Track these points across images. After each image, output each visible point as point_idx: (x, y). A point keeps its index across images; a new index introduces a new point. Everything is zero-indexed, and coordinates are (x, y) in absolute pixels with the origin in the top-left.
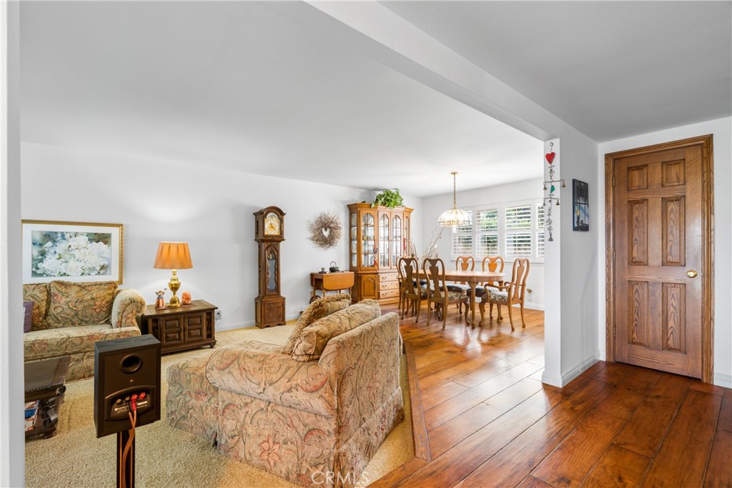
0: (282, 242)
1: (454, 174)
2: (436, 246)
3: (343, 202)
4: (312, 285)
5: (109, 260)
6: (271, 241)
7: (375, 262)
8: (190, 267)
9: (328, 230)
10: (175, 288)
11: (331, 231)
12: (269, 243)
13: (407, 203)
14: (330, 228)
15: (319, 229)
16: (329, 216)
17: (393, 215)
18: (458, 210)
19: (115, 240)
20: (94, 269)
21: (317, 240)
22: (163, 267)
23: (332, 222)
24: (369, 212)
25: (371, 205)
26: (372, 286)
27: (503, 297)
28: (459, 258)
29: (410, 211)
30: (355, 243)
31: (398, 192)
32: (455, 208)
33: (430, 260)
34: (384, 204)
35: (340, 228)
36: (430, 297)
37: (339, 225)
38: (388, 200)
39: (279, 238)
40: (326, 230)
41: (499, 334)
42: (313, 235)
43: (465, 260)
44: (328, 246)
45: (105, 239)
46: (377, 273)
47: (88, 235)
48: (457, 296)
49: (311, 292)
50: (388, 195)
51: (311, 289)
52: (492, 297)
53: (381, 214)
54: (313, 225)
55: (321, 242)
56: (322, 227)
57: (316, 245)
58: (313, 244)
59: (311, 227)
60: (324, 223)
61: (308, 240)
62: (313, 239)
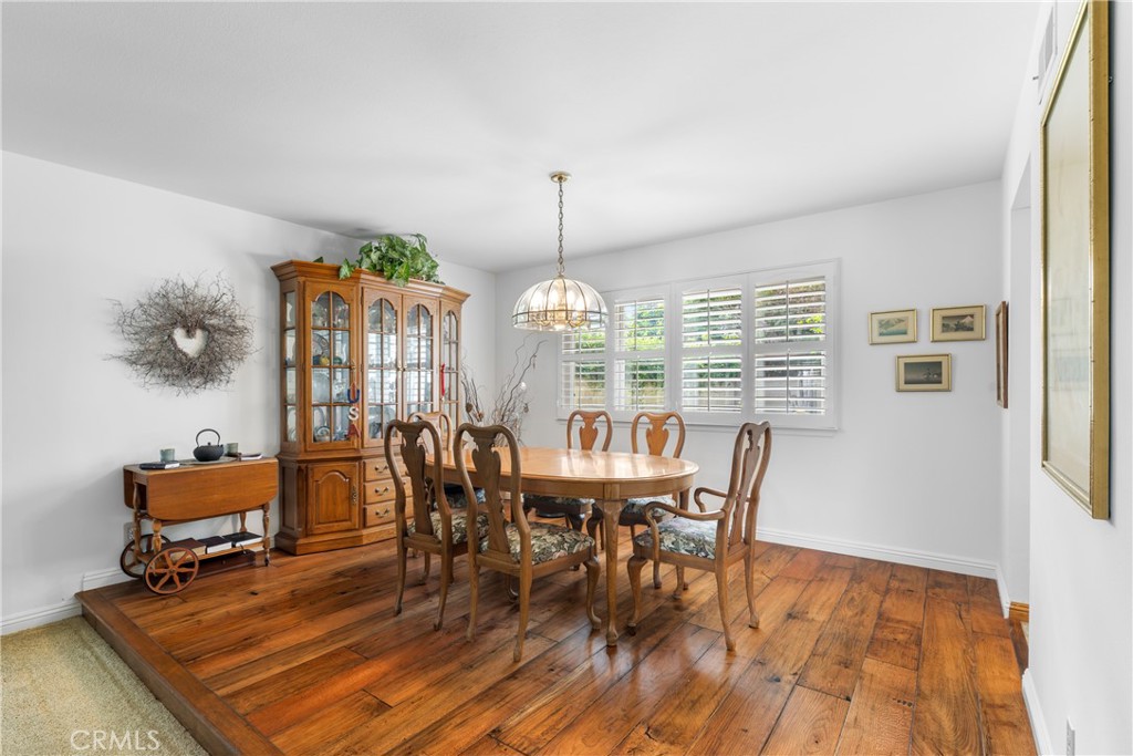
1: (561, 178)
2: (523, 385)
3: (257, 258)
4: (128, 502)
7: (352, 427)
9: (199, 333)
11: (210, 340)
13: (448, 275)
14: (204, 328)
15: (160, 329)
16: (200, 292)
17: (410, 304)
18: (569, 282)
21: (152, 365)
23: (212, 313)
24: (334, 288)
25: (338, 269)
26: (341, 493)
27: (700, 544)
28: (574, 414)
29: (460, 298)
30: (291, 374)
31: (422, 245)
32: (561, 276)
33: (473, 431)
34: (378, 270)
35: (243, 331)
36: (479, 550)
37: (239, 323)
38: (392, 261)
40: (189, 333)
41: (690, 676)
42: (136, 347)
43: (590, 418)
44: (197, 381)
46: (359, 458)
48: (560, 545)
49: (127, 527)
50: (392, 247)
51: (128, 516)
52: (668, 543)
53: (371, 297)
54: (132, 317)
55: (166, 371)
56: (174, 325)
57: (148, 377)
58: (134, 374)
59: (124, 321)
60: (180, 313)
61: (114, 362)
62: (133, 361)
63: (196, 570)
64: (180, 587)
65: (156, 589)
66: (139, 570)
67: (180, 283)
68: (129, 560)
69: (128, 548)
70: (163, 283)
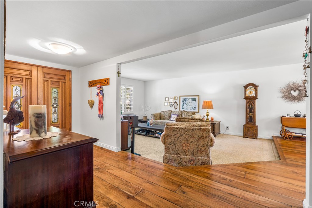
0: (257, 100)
5: (196, 106)
6: (249, 99)
8: (213, 108)
9: (297, 91)
10: (208, 115)
11: (300, 92)
12: (249, 100)
15: (289, 91)
16: (297, 83)
19: (197, 100)
20: (193, 108)
21: (286, 98)
22: (205, 109)
23: (300, 87)
39: (255, 98)
40: (295, 91)
42: (283, 95)
44: (297, 101)
45: (195, 100)
47: (192, 99)
49: (281, 127)
51: (281, 125)
54: (282, 90)
55: (289, 99)
56: (291, 90)
57: (286, 101)
58: (283, 100)
59: (281, 91)
60: (292, 88)
61: (279, 98)
62: (283, 97)
63: (292, 137)
64: (288, 139)
65: (284, 138)
66: (283, 135)
67: (293, 82)
68: (281, 133)
69: (281, 131)
70: (288, 83)
